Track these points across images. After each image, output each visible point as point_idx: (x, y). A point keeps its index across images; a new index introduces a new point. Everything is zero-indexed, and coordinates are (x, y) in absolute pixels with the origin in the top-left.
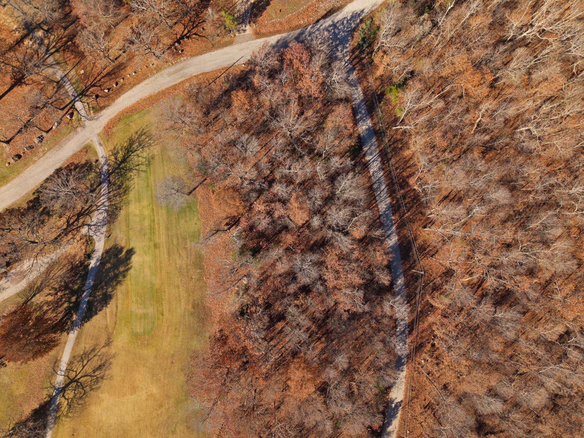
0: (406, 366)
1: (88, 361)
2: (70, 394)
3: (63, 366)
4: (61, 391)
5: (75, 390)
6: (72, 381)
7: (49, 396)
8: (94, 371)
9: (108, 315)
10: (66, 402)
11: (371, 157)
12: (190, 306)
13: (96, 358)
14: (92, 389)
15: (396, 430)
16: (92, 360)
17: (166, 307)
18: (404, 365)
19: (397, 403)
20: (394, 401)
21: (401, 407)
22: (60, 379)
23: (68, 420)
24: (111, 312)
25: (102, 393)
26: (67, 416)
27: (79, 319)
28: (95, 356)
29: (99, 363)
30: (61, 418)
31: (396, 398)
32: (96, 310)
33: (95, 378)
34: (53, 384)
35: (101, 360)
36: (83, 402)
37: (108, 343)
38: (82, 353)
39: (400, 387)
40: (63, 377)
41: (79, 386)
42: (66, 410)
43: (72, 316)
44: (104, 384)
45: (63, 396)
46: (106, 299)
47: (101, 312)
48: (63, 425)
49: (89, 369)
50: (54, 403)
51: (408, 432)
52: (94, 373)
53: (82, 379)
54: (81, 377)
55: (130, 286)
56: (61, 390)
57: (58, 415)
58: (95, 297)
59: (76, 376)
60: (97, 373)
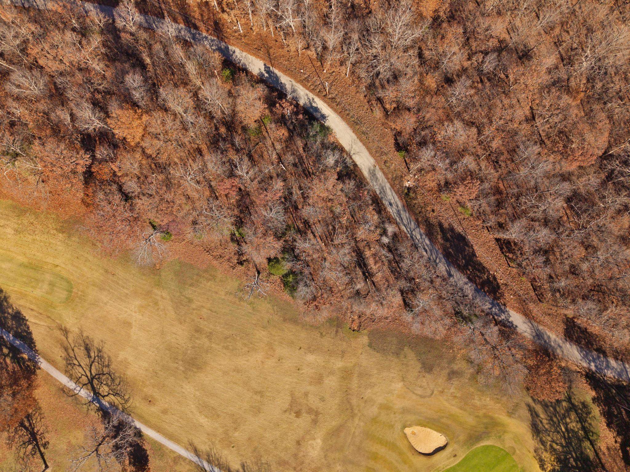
0: (230, 47)
1: (76, 359)
2: (104, 390)
3: (71, 385)
4: (97, 397)
5: (102, 383)
6: (91, 382)
7: (98, 410)
8: (89, 357)
9: (37, 322)
10: (112, 397)
12: (60, 235)
13: (75, 349)
14: (108, 366)
15: (294, 83)
16: (76, 355)
17: (50, 260)
18: (228, 48)
19: (265, 70)
20: (262, 73)
21: (271, 68)
22: (84, 393)
23: (131, 400)
24: (35, 317)
25: (117, 357)
26: (127, 401)
27: (29, 352)
28: (73, 350)
29: (82, 348)
30: (126, 407)
31: (260, 69)
32: (26, 332)
33: (97, 358)
34: (87, 402)
35: (81, 346)
36: (118, 380)
37: (66, 332)
38: (65, 362)
39: (250, 61)
40: (82, 389)
41: (99, 378)
42: (119, 399)
43: (23, 359)
44: (107, 350)
45: (104, 397)
46: (18, 317)
47: (31, 328)
48: (135, 408)
49: (84, 362)
50: (107, 409)
51: (302, 71)
52: (91, 357)
53: (92, 372)
54: (90, 371)
55: (15, 289)
56: (96, 396)
57: (121, 409)
58: (12, 328)
59: (87, 376)
60: (92, 354)
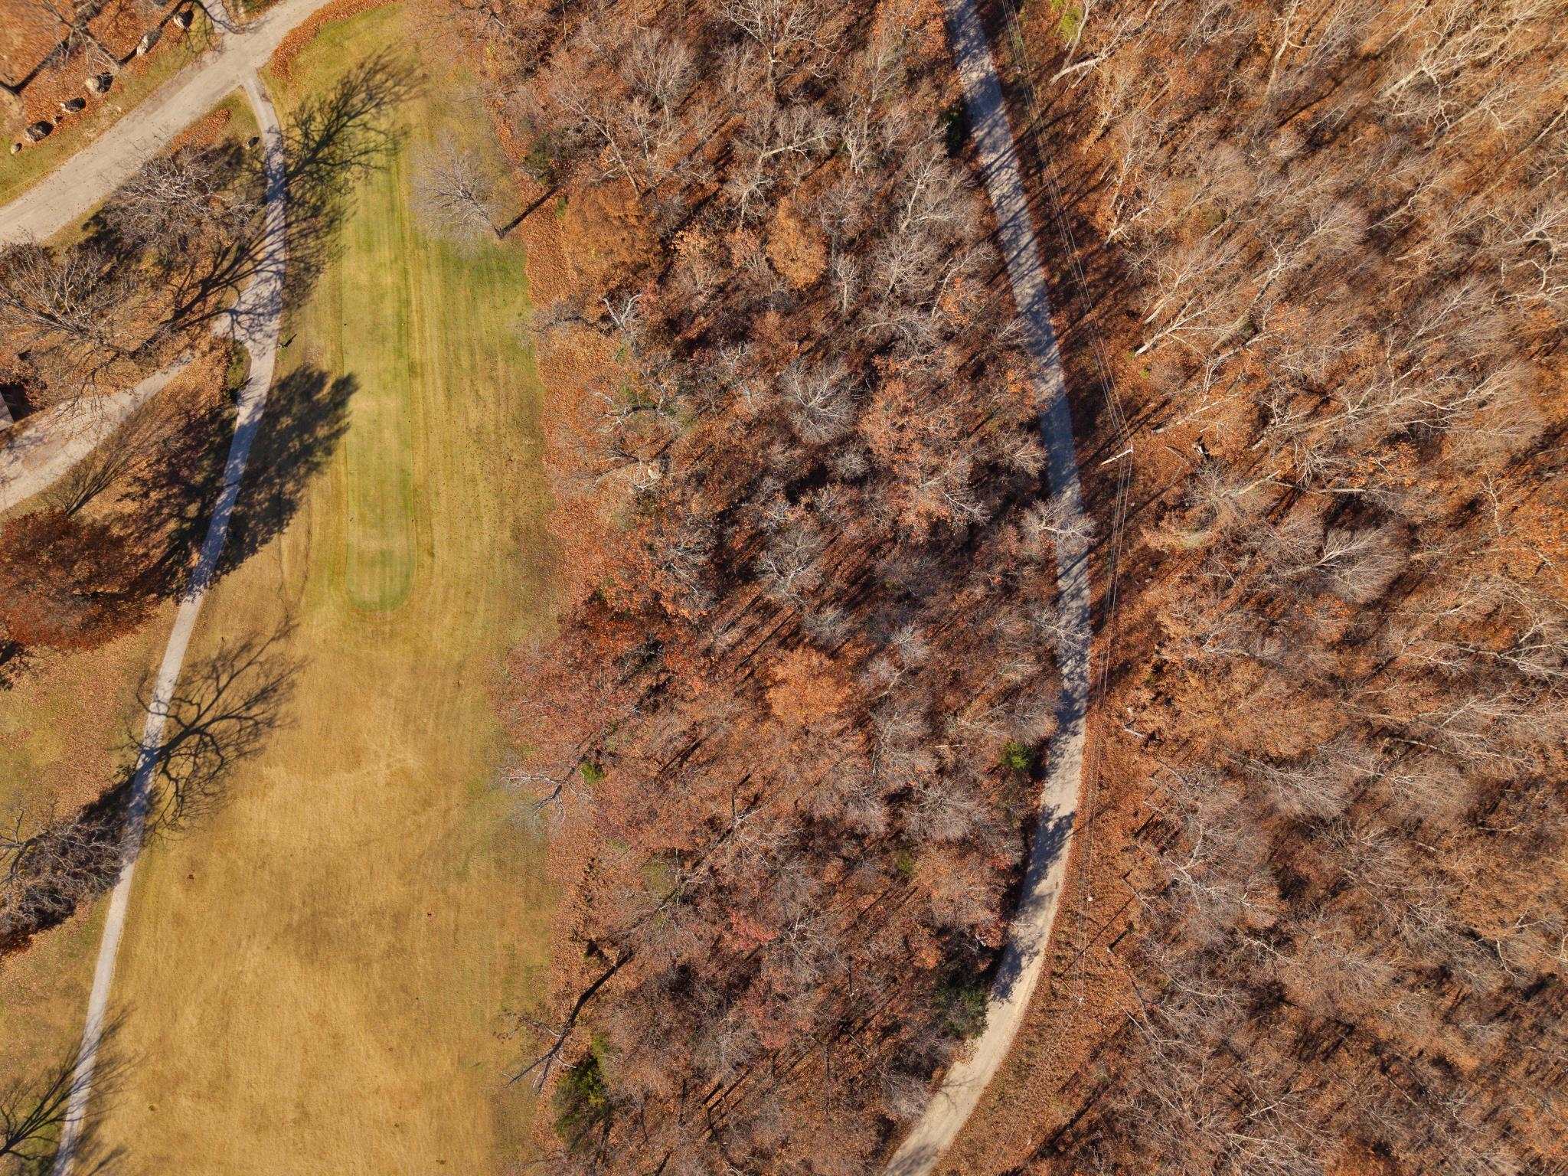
0: (1082, 721)
1: (231, 678)
2: (182, 766)
3: (165, 688)
4: (159, 758)
5: (196, 756)
6: (189, 730)
7: (127, 770)
8: (248, 706)
9: (285, 554)
10: (172, 789)
11: (995, 156)
12: (508, 534)
13: (253, 670)
14: (241, 754)
15: (1058, 892)
16: (242, 674)
17: (440, 533)
18: (1080, 717)
19: (1061, 819)
20: (1051, 814)
21: (1071, 831)
22: (155, 725)
23: (177, 835)
24: (295, 547)
25: (268, 764)
26: (173, 826)
27: (207, 564)
28: (249, 664)
29: (262, 682)
30: (158, 831)
31: (1059, 806)
32: (254, 540)
33: (251, 722)
34: (138, 739)
35: (267, 676)
36: (217, 789)
37: (286, 631)
38: (214, 655)
39: (1068, 777)
40: (163, 718)
41: (206, 745)
42: (172, 808)
43: (188, 556)
44: (276, 741)
45: (165, 771)
46: (281, 510)
47: (265, 547)
48: (165, 850)
49: (233, 699)
50: (139, 789)
51: (1090, 899)
52: (249, 709)
53: (214, 725)
54: (213, 721)
55: (343, 479)
56: (160, 755)
57: (150, 823)
58: (251, 506)
59: (199, 717)
60: (255, 710)
